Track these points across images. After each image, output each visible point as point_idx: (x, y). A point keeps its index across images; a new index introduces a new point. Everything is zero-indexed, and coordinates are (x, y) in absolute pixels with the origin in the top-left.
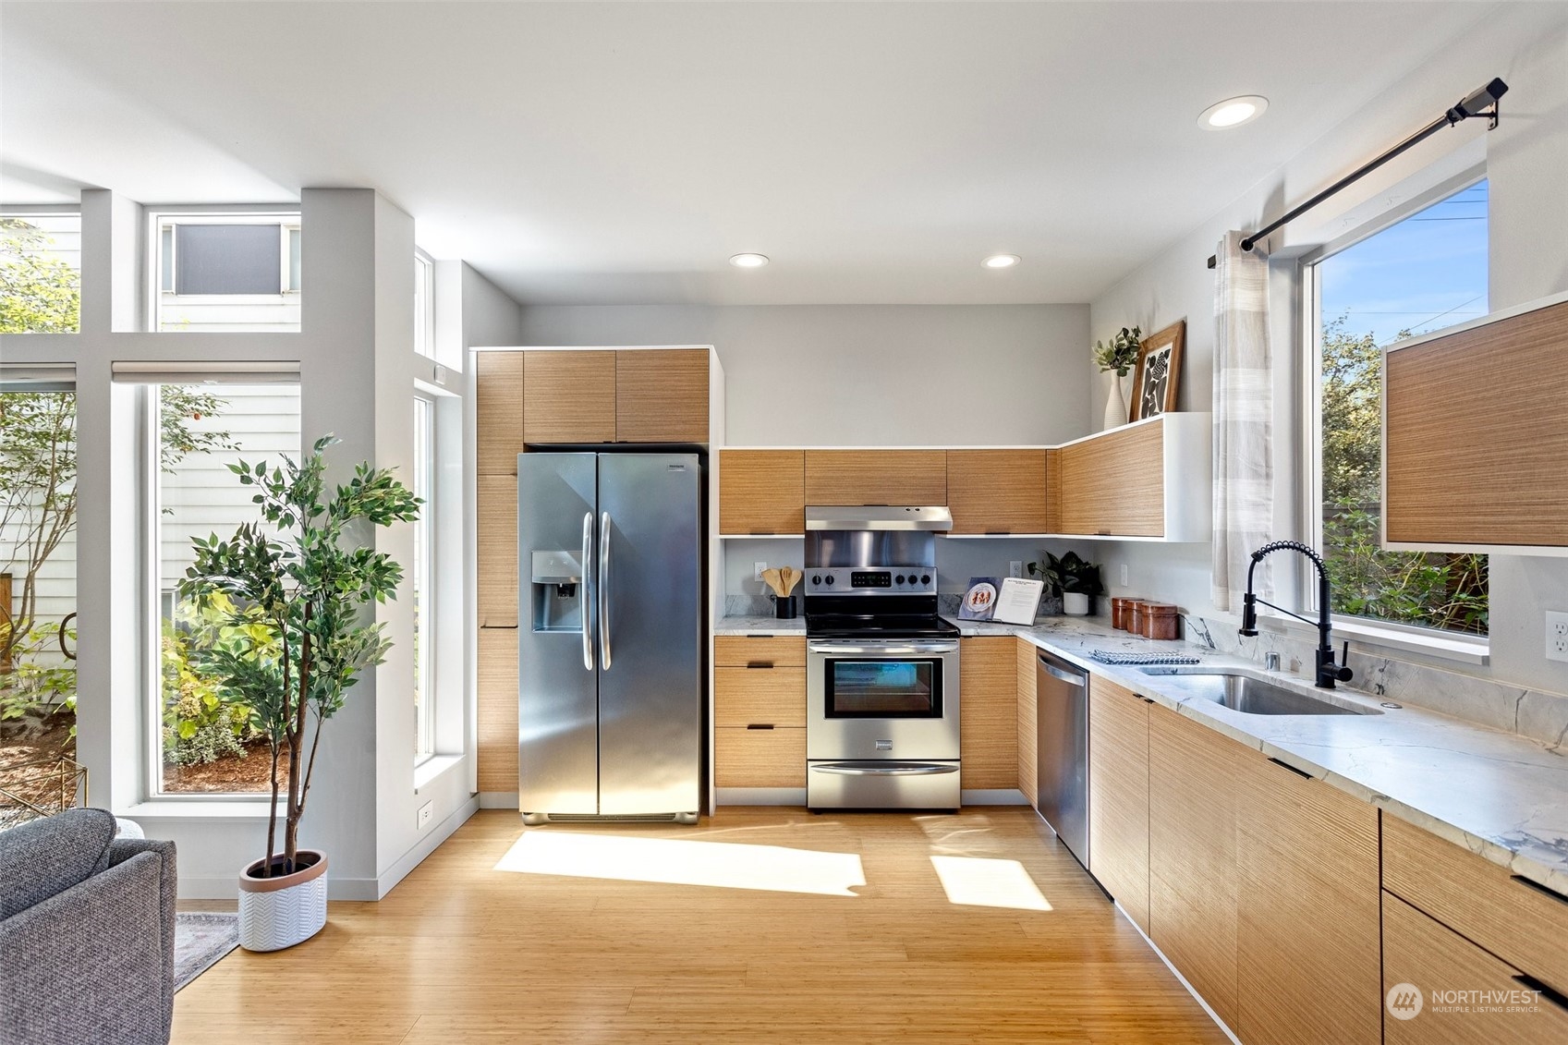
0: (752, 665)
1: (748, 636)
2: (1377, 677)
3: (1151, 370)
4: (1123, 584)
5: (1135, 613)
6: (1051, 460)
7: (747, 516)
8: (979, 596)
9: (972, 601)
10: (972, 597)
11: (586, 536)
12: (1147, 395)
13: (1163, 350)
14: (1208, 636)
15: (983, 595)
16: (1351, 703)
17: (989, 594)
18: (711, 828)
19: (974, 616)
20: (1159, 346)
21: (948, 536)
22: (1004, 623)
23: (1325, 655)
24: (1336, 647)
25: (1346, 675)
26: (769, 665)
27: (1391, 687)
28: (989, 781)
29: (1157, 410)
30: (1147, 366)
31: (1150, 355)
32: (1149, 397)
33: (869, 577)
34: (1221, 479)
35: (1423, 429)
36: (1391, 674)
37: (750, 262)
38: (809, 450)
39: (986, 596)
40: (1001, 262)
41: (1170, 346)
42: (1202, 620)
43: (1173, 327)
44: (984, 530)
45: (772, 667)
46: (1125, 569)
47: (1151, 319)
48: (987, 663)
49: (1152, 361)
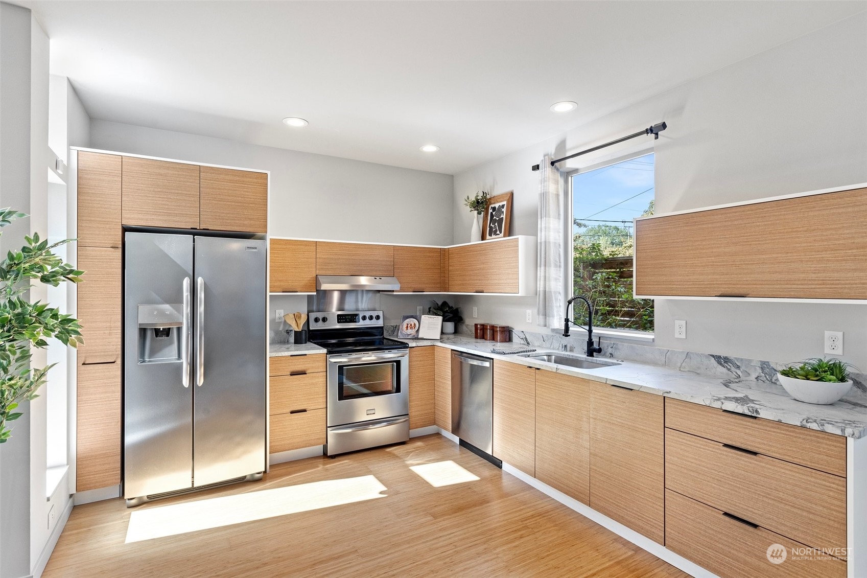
0: (293, 374)
1: (291, 356)
2: (610, 350)
3: (494, 213)
4: (474, 317)
5: (488, 330)
6: (443, 254)
7: (280, 281)
8: (409, 325)
9: (406, 329)
10: (405, 326)
11: (186, 294)
12: (491, 225)
13: (501, 204)
14: (526, 339)
15: (411, 325)
16: (606, 362)
17: (415, 324)
18: (267, 481)
19: (408, 336)
20: (498, 202)
21: (395, 293)
22: (425, 339)
23: (590, 343)
24: (595, 340)
25: (599, 351)
26: (304, 373)
27: (616, 354)
28: (421, 423)
29: (498, 232)
30: (490, 211)
31: (493, 206)
32: (493, 226)
33: (347, 317)
34: (543, 268)
35: (652, 252)
36: (616, 349)
37: (295, 123)
38: (319, 242)
39: (413, 325)
40: (429, 148)
41: (505, 203)
42: (522, 332)
43: (506, 194)
44: (412, 290)
45: (306, 374)
46: (475, 309)
47: (492, 188)
48: (421, 361)
49: (494, 209)
